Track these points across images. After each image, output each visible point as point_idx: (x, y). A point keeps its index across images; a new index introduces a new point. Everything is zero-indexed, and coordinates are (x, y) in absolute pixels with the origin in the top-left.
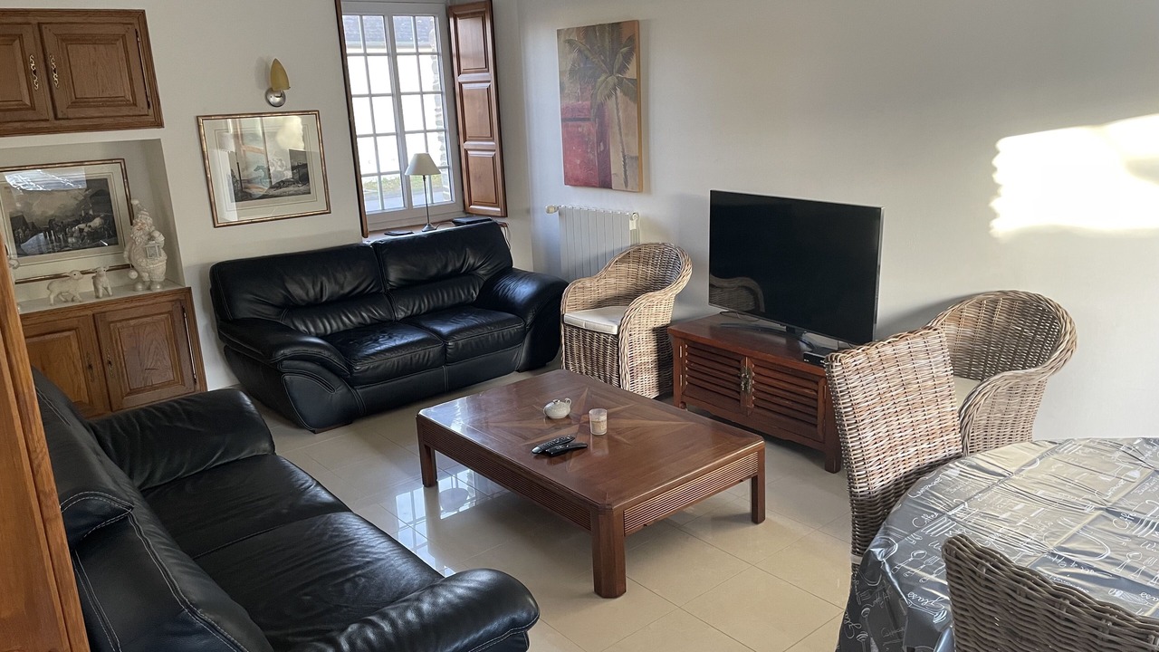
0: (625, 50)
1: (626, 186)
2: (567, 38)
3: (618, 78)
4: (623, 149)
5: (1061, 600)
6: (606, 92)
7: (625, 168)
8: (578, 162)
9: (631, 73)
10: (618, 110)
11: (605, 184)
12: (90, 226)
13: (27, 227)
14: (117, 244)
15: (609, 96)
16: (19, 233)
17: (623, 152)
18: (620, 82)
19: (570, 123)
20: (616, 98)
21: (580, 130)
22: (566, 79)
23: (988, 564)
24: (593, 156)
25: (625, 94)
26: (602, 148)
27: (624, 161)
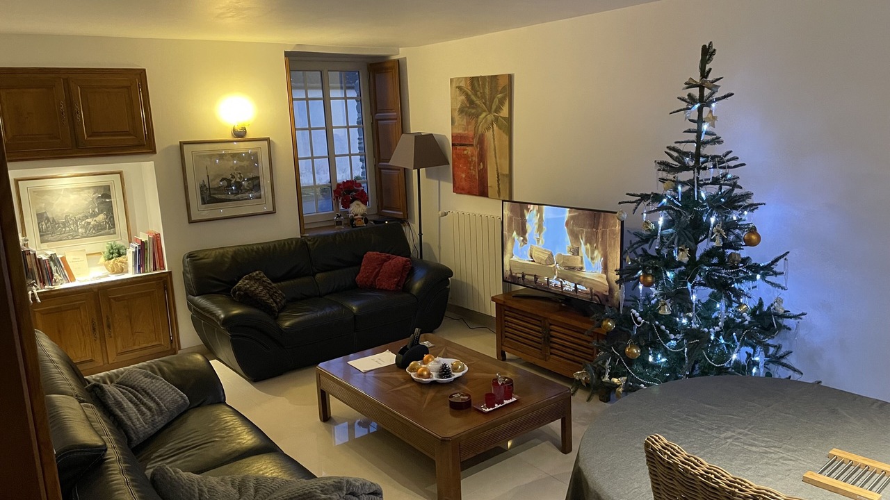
0: (500, 96)
1: (499, 196)
2: (458, 85)
3: (494, 116)
4: (497, 168)
5: (710, 475)
6: (485, 126)
7: (498, 182)
8: (464, 176)
9: (505, 112)
10: (494, 139)
11: (483, 193)
12: (95, 221)
13: (49, 220)
14: (115, 233)
15: (488, 129)
16: (42, 225)
17: (497, 170)
18: (497, 119)
19: (458, 147)
20: (493, 131)
21: (465, 152)
22: (456, 114)
23: (669, 453)
24: (475, 172)
25: (500, 128)
26: (482, 167)
27: (498, 177)
